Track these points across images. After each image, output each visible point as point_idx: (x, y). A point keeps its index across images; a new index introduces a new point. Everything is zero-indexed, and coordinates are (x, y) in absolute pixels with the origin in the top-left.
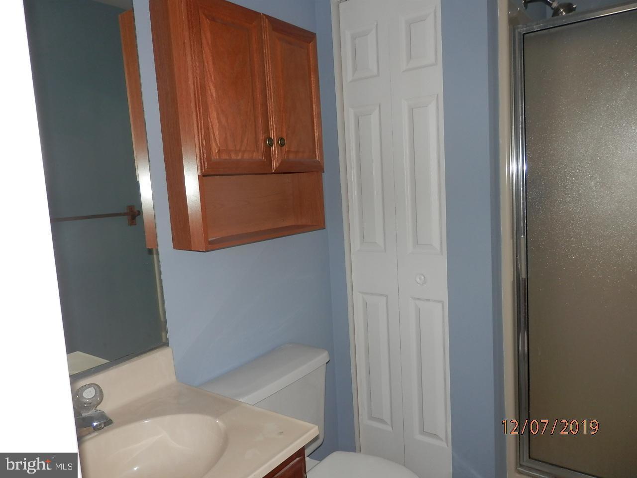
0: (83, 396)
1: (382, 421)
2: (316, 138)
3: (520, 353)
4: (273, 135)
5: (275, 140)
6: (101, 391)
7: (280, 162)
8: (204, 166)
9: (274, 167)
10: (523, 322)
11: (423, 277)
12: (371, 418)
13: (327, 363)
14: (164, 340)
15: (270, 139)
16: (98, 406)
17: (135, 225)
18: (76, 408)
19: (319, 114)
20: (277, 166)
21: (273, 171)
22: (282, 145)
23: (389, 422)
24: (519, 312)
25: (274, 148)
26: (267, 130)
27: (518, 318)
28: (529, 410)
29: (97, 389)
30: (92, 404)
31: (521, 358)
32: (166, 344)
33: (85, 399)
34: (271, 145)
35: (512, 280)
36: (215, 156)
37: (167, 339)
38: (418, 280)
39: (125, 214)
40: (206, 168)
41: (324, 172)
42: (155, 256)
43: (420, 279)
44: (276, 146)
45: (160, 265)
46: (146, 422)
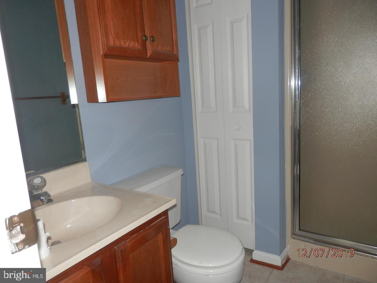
0: (34, 182)
1: (215, 213)
2: (174, 40)
3: (295, 175)
4: (147, 33)
5: (149, 36)
6: (45, 180)
7: (152, 51)
8: (105, 49)
9: (149, 54)
10: (297, 159)
11: (239, 126)
12: (209, 211)
13: (182, 175)
14: (84, 158)
15: (145, 36)
16: (44, 188)
17: (66, 104)
18: (30, 189)
19: (176, 25)
20: (150, 54)
21: (148, 57)
22: (153, 41)
23: (219, 214)
24: (295, 145)
25: (148, 43)
26: (143, 31)
27: (294, 153)
28: (299, 202)
29: (42, 179)
30: (39, 187)
31: (295, 178)
32: (85, 160)
33: (35, 183)
34: (146, 40)
35: (291, 125)
36: (111, 43)
37: (85, 157)
38: (236, 127)
39: (59, 97)
40: (106, 50)
41: (179, 61)
42: (77, 109)
43: (237, 127)
44: (149, 41)
45: (80, 112)
46: (73, 201)
